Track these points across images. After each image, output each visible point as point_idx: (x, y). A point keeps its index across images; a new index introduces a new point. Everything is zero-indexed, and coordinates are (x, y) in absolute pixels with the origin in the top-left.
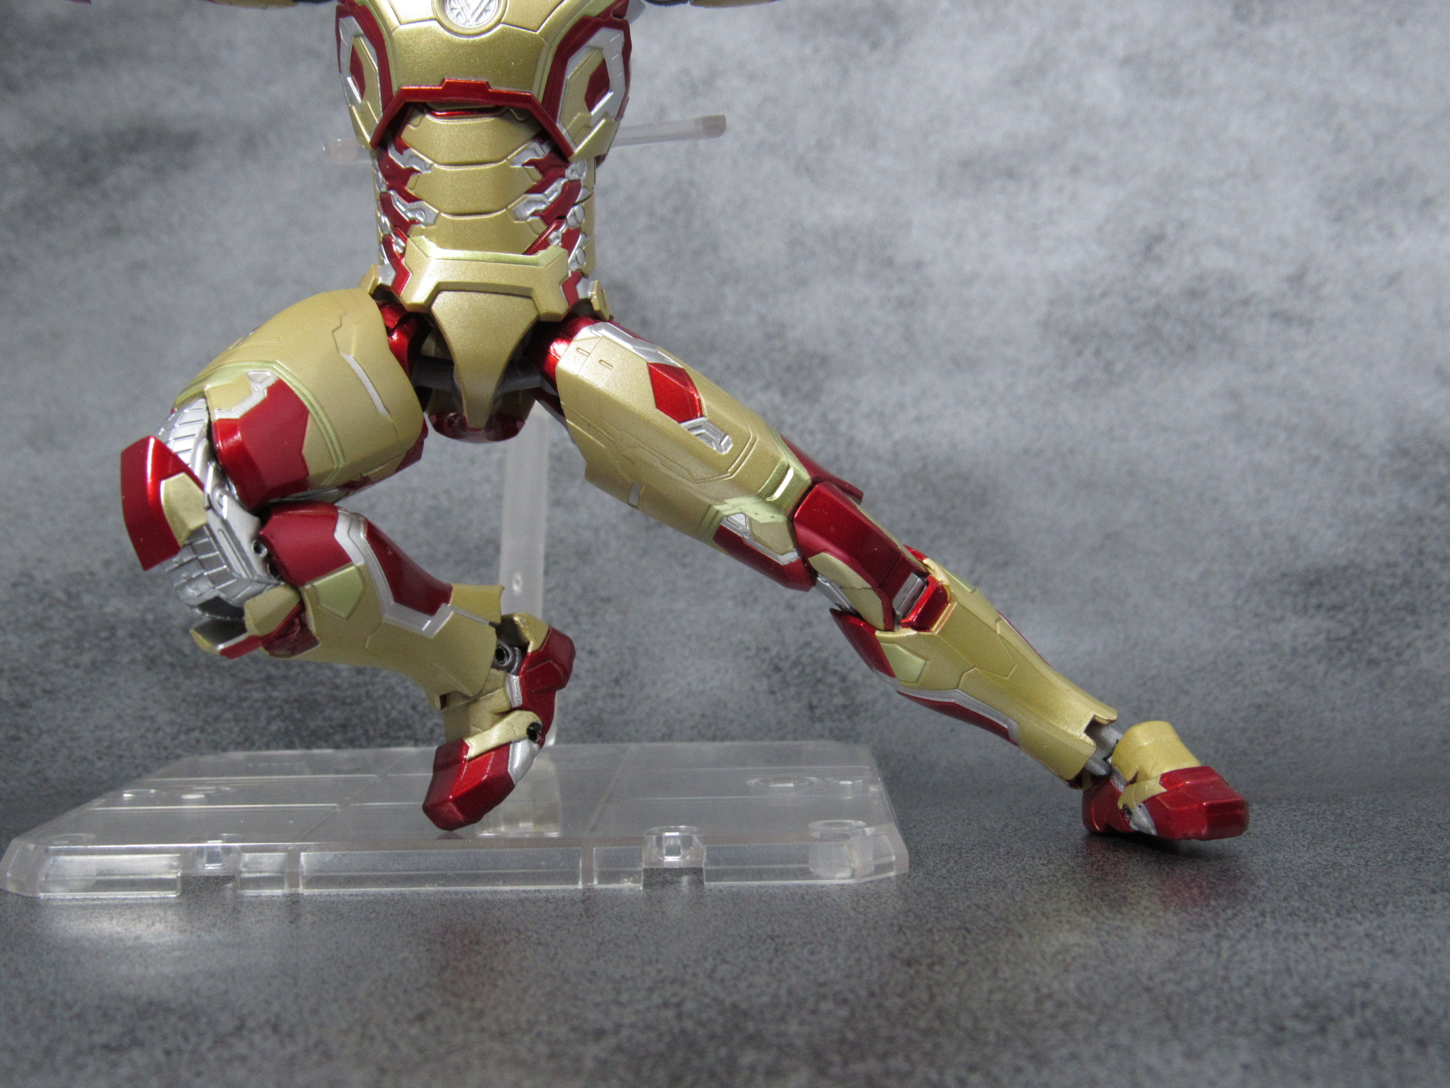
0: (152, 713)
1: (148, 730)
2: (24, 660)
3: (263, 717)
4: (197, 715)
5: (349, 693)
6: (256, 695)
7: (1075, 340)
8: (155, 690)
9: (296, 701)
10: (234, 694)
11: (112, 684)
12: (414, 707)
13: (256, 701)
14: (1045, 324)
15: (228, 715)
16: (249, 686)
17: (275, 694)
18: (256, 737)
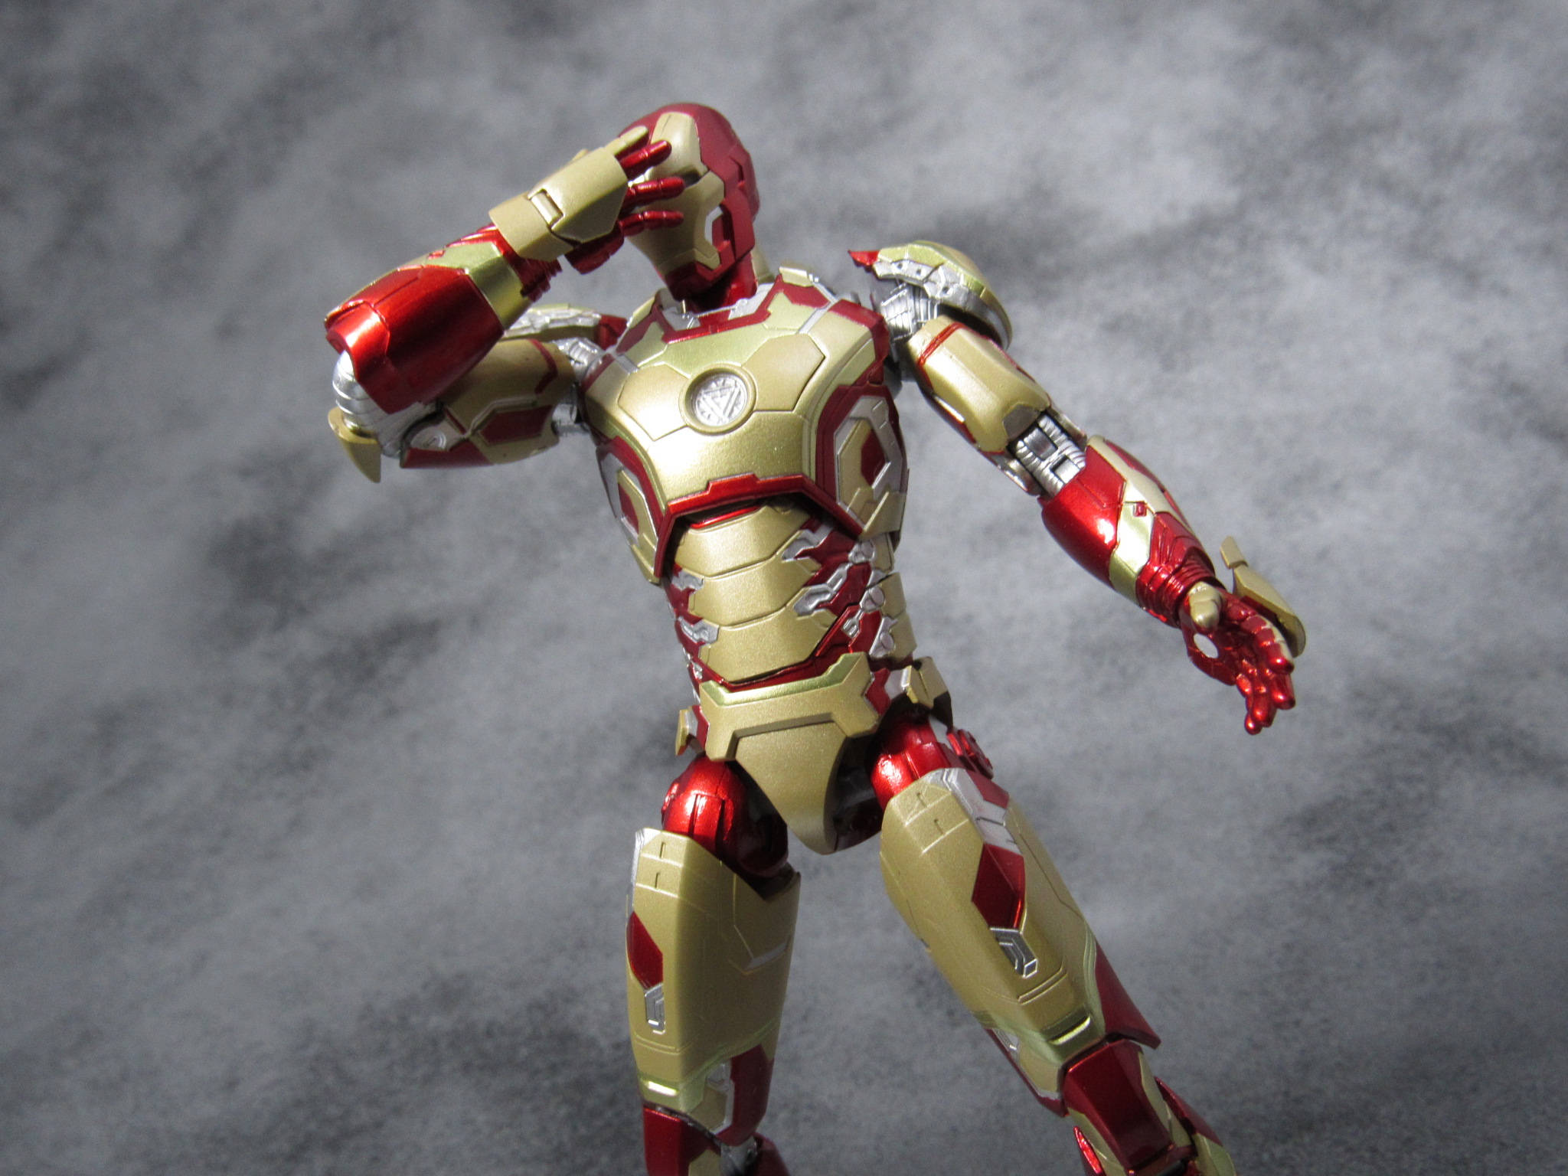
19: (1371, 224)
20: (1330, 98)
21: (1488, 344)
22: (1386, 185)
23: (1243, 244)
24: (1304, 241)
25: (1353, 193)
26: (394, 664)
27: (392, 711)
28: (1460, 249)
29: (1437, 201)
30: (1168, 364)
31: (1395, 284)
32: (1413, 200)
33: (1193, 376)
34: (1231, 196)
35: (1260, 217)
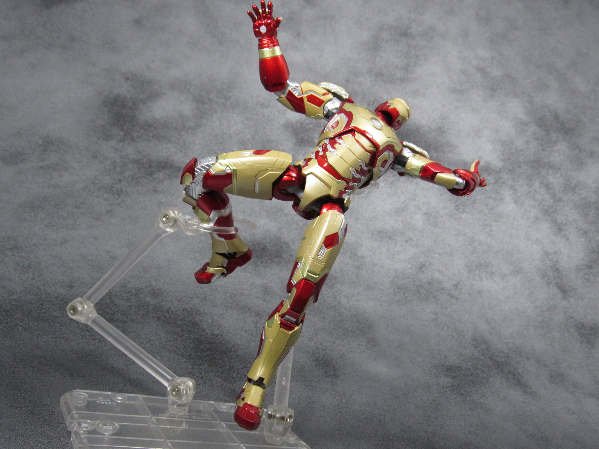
0: (160, 333)
1: (159, 338)
2: (124, 309)
3: (189, 342)
4: (171, 337)
5: (210, 340)
6: (186, 335)
7: (399, 288)
8: (160, 327)
9: (196, 339)
10: (181, 333)
11: (149, 322)
12: (227, 348)
13: (187, 337)
14: (392, 282)
15: (179, 339)
16: (184, 332)
17: (191, 336)
18: (187, 347)
19: (537, 196)
20: (543, 150)
21: (555, 252)
22: (548, 187)
23: (497, 181)
24: (515, 190)
25: (537, 184)
26: (161, 175)
27: (156, 191)
28: (560, 219)
29: (560, 200)
30: (457, 209)
31: (537, 218)
32: (554, 196)
33: (463, 216)
34: (500, 164)
35: (505, 176)
